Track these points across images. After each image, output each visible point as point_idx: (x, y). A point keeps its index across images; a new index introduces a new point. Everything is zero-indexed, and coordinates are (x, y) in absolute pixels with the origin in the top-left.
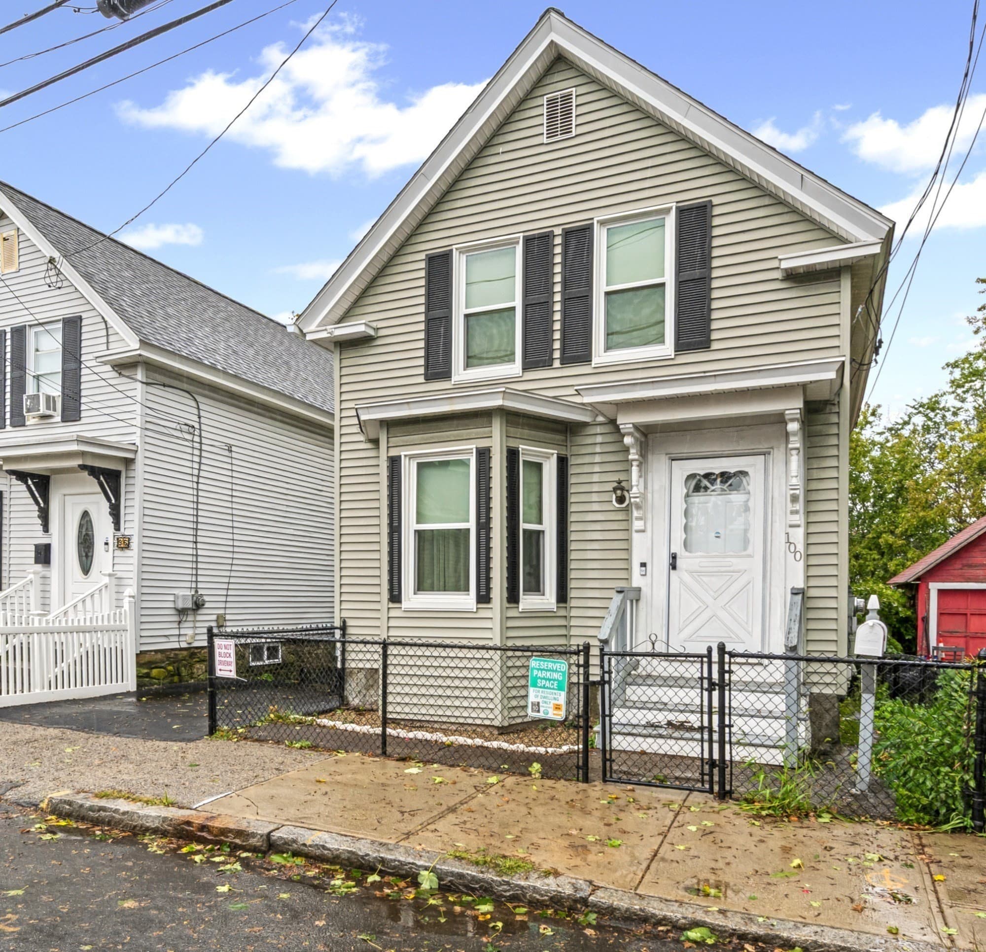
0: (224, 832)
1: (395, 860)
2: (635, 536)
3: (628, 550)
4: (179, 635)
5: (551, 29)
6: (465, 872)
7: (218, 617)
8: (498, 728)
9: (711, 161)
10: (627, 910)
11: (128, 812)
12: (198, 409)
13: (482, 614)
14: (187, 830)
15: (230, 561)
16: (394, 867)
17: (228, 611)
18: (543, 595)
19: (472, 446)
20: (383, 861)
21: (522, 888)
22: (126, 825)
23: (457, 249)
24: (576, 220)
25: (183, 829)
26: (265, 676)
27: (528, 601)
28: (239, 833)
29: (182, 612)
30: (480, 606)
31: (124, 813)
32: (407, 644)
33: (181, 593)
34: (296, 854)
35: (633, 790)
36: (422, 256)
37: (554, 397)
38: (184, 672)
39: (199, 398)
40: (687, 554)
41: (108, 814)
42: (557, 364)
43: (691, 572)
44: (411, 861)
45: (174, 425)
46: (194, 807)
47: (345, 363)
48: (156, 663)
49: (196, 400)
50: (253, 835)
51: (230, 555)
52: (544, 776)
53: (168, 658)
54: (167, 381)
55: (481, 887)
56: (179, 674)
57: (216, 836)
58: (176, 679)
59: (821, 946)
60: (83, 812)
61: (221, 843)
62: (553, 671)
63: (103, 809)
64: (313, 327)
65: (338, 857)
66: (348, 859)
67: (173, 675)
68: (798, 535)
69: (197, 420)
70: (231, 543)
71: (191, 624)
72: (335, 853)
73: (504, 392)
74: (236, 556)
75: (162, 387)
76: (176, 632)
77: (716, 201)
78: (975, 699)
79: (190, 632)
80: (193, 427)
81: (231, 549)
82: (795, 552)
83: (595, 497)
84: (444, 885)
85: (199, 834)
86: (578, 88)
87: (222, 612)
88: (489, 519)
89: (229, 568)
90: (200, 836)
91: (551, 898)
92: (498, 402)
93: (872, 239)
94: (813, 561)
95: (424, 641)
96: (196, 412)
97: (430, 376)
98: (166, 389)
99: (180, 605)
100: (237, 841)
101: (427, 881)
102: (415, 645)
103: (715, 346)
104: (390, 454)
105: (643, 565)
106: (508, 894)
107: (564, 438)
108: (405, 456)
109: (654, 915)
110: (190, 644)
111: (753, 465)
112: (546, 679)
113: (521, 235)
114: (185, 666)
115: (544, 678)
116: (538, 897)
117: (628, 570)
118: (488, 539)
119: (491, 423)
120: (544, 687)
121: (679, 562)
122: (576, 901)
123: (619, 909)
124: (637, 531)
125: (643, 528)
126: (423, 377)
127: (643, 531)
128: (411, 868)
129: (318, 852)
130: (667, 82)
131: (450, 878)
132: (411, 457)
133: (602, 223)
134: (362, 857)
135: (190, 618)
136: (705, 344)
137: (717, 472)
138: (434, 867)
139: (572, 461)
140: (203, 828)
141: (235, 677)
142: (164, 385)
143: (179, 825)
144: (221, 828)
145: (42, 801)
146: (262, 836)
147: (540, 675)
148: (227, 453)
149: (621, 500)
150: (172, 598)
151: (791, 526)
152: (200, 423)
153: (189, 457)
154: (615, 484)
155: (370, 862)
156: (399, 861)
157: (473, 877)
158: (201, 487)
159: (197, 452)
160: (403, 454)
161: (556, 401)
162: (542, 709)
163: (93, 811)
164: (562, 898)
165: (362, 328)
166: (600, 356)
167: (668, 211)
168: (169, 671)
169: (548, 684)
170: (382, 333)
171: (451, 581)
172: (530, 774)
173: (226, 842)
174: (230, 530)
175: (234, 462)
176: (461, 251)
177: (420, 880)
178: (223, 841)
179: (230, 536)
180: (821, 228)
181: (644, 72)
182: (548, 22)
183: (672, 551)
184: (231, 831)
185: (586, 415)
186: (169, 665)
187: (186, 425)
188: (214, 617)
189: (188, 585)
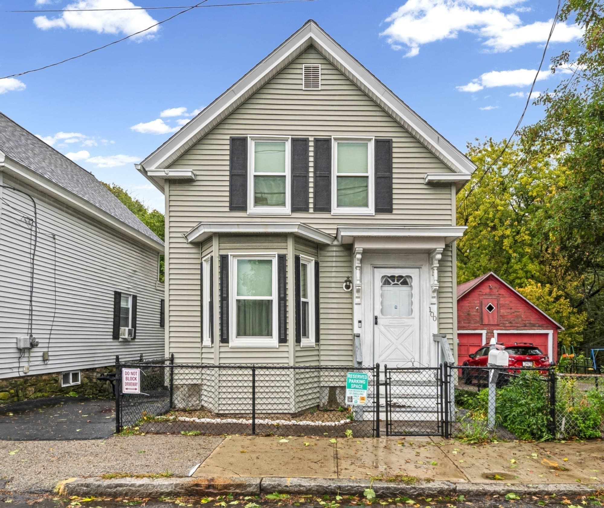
0: (226, 487)
1: (348, 486)
2: (356, 307)
3: (352, 314)
4: (19, 367)
5: (310, 31)
6: (390, 486)
7: (44, 354)
8: (291, 414)
9: (391, 120)
10: (477, 490)
11: (143, 485)
12: (35, 207)
13: (281, 349)
14: (197, 490)
15: (53, 315)
16: (348, 490)
17: (50, 349)
18: (308, 338)
19: (276, 253)
20: (339, 488)
21: (423, 489)
22: (142, 494)
23: (250, 137)
24: (322, 135)
25: (193, 490)
26: (72, 394)
27: (305, 342)
28: (239, 486)
29: (21, 351)
30: (281, 344)
31: (140, 486)
32: (270, 368)
33: (22, 337)
34: (281, 492)
35: (404, 439)
36: (228, 137)
37: (316, 229)
38: (21, 394)
39: (36, 200)
40: (383, 317)
41: (124, 488)
42: (311, 211)
43: (385, 326)
44: (358, 485)
45: (19, 218)
46: (190, 475)
47: (172, 193)
48: (3, 388)
49: (34, 201)
50: (250, 485)
51: (53, 310)
52: (355, 436)
53: (11, 384)
54: (17, 186)
55: (399, 493)
56: (18, 396)
57: (220, 490)
58: (16, 399)
59: (561, 492)
60: (100, 490)
61: (226, 494)
62: (360, 379)
63: (121, 485)
64: (153, 168)
65: (310, 490)
66: (317, 490)
67: (13, 397)
68: (435, 308)
69: (34, 215)
70: (54, 302)
71: (26, 359)
72: (308, 488)
73: (299, 225)
74: (57, 311)
75: (12, 190)
76: (17, 365)
77: (394, 140)
78: (550, 383)
79: (26, 365)
80: (32, 220)
81: (54, 306)
82: (433, 317)
83: (333, 285)
84: (379, 495)
85: (207, 490)
86: (323, 65)
87: (46, 350)
88: (286, 295)
89: (52, 319)
90: (208, 492)
91: (438, 492)
92: (295, 230)
93: (468, 173)
94: (442, 321)
95: (281, 365)
96: (33, 209)
97: (233, 208)
98: (15, 192)
99: (22, 345)
100: (238, 491)
101: (370, 494)
102: (275, 368)
103: (395, 212)
104: (221, 254)
105: (360, 322)
106: (416, 493)
107: (316, 251)
108: (231, 255)
109: (489, 491)
110: (25, 373)
111: (413, 273)
112: (356, 384)
113: (290, 137)
114: (22, 389)
115: (355, 383)
116: (431, 492)
117: (352, 324)
118: (285, 306)
119: (287, 240)
120: (355, 388)
121: (378, 320)
122: (450, 491)
123: (472, 491)
124: (356, 304)
125: (359, 302)
126: (228, 208)
127: (359, 304)
128: (358, 489)
129: (296, 489)
130: (374, 76)
131: (381, 491)
132: (234, 256)
133: (335, 139)
134: (326, 487)
135: (27, 355)
136: (389, 210)
137: (397, 275)
138: (372, 486)
139: (321, 264)
140: (209, 487)
141: (140, 393)
142: (14, 189)
143: (190, 487)
144: (224, 485)
145: (53, 488)
146: (256, 485)
147: (352, 381)
148: (51, 240)
149: (348, 287)
150: (15, 341)
151: (432, 304)
152: (36, 217)
153: (29, 241)
154: (346, 279)
155: (332, 489)
156: (350, 486)
157: (395, 488)
158: (35, 262)
159: (33, 238)
160: (229, 254)
161: (317, 231)
162: (353, 400)
163: (111, 488)
164: (444, 490)
165: (190, 174)
166: (335, 210)
167: (370, 140)
168: (11, 394)
169: (357, 387)
170: (199, 178)
171: (257, 330)
172: (346, 436)
173: (230, 493)
174: (53, 293)
175: (57, 246)
176: (252, 139)
177: (365, 494)
178: (226, 492)
179: (53, 297)
180: (442, 162)
181: (362, 68)
182: (309, 27)
183: (375, 315)
184: (232, 485)
185: (328, 240)
186: (11, 389)
187: (28, 218)
188: (41, 354)
189: (26, 331)
